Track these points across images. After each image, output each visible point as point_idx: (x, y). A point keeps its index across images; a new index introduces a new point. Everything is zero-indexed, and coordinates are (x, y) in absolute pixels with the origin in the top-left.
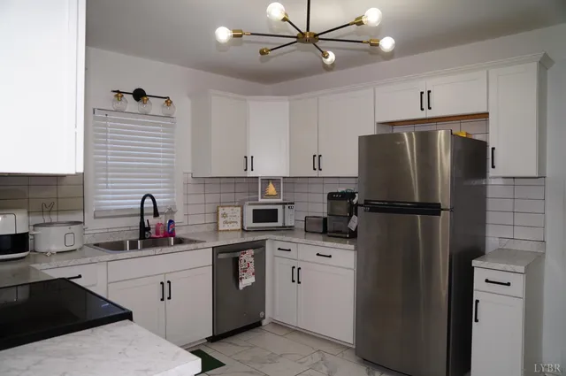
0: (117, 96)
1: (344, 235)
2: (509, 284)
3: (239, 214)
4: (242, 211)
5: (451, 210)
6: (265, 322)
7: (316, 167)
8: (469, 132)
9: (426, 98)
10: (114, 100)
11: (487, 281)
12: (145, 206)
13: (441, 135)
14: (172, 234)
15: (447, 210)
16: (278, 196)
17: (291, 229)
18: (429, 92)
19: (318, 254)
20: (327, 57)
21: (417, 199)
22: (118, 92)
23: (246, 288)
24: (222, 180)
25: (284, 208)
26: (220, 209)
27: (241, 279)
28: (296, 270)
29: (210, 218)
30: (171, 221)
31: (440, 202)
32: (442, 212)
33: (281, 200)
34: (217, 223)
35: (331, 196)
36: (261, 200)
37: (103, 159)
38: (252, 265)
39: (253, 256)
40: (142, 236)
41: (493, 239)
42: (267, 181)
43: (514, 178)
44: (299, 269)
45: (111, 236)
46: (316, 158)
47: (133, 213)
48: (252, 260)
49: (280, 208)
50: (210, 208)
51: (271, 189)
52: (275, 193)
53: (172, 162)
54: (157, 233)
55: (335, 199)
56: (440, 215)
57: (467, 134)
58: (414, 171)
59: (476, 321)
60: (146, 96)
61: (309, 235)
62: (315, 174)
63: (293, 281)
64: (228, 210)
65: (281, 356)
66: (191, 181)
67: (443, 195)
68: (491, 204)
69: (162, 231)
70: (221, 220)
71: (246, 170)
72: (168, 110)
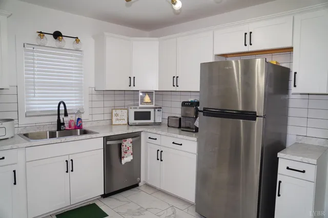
0: (40, 35)
1: (191, 130)
2: (304, 172)
3: (126, 114)
4: (128, 112)
5: (264, 117)
6: (140, 184)
7: (175, 84)
8: (278, 61)
9: (248, 37)
10: (37, 38)
11: (288, 168)
12: (60, 109)
13: (259, 63)
14: (80, 127)
15: (261, 117)
16: (151, 103)
17: (159, 124)
18: (251, 33)
19: (173, 143)
20: (174, 4)
21: (240, 108)
22: (41, 32)
23: (127, 163)
24: (116, 92)
25: (155, 110)
26: (114, 111)
27: (123, 157)
28: (159, 152)
29: (107, 117)
30: (79, 119)
31: (256, 110)
32: (257, 118)
33: (153, 106)
34: (111, 120)
35: (184, 104)
36: (140, 106)
37: (31, 78)
38: (131, 149)
39: (131, 143)
40: (59, 129)
41: (292, 137)
42: (145, 93)
43: (309, 94)
44: (162, 151)
45: (38, 128)
46: (175, 79)
47: (53, 113)
48: (131, 145)
49: (152, 111)
50: (108, 110)
51: (147, 99)
52: (149, 101)
53: (82, 80)
54: (70, 126)
55: (187, 106)
56: (255, 120)
57: (277, 62)
58: (239, 89)
59: (279, 195)
60: (62, 36)
61: (170, 129)
62: (174, 89)
63: (158, 159)
64: (119, 112)
65: (146, 210)
66: (94, 92)
67: (258, 106)
68: (291, 112)
69: (73, 125)
70: (114, 118)
71: (130, 86)
72: (77, 46)
